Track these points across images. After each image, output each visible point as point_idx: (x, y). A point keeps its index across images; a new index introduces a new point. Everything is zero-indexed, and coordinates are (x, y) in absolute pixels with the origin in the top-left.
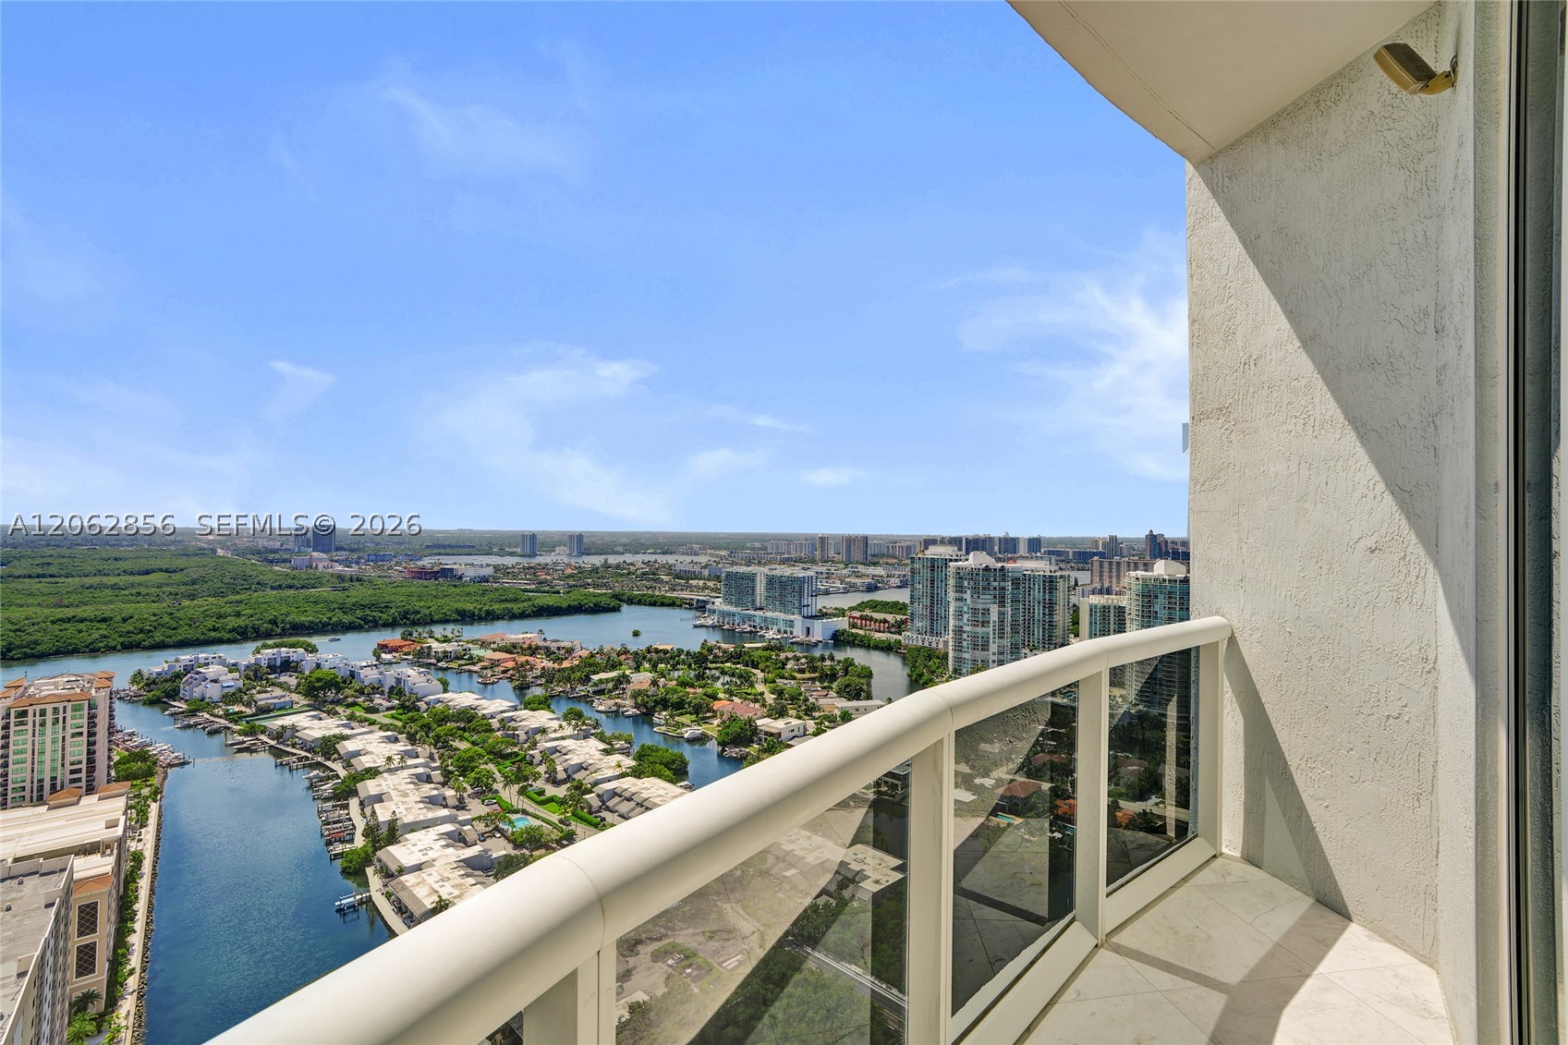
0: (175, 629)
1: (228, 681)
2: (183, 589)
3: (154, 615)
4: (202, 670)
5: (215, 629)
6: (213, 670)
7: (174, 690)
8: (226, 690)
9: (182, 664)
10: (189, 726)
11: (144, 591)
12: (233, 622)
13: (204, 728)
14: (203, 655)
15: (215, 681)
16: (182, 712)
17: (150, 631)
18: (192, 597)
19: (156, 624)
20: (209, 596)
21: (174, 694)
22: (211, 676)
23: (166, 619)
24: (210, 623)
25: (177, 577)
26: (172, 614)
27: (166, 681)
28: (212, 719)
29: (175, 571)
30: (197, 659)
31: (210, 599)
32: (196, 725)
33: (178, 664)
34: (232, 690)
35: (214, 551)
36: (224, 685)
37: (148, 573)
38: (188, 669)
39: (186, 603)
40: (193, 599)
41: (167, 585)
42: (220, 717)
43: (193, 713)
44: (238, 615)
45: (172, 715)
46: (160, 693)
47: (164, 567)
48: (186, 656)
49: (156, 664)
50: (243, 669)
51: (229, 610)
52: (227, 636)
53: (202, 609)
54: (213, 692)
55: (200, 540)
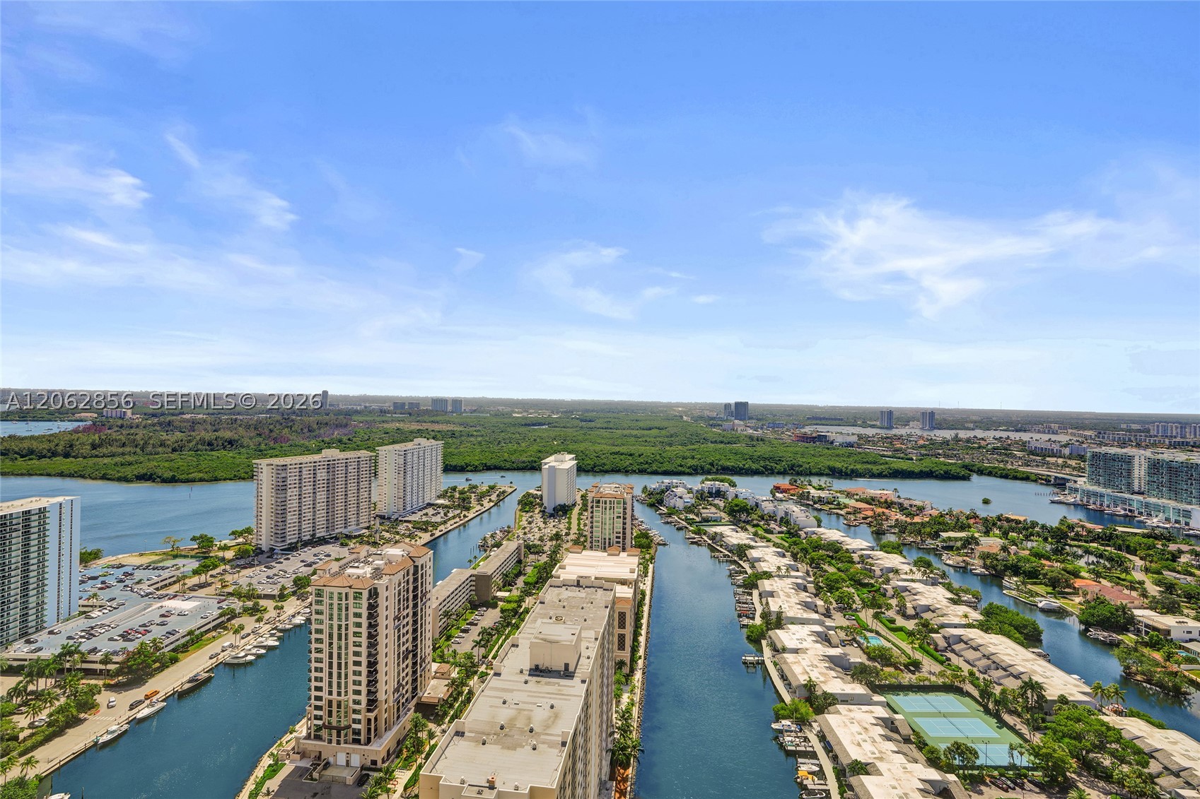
0: (662, 463)
1: (687, 498)
2: (666, 440)
3: (653, 454)
4: (674, 490)
5: (681, 466)
6: (680, 491)
7: (661, 500)
8: (686, 504)
9: (665, 485)
10: (668, 523)
11: (648, 440)
12: (690, 462)
13: (675, 525)
14: (675, 480)
15: (681, 498)
16: (665, 514)
17: (651, 463)
18: (670, 445)
19: (653, 459)
20: (679, 445)
21: (661, 502)
22: (679, 494)
23: (658, 457)
24: (679, 461)
25: (663, 432)
26: (660, 454)
27: (658, 494)
28: (679, 520)
29: (663, 429)
30: (672, 482)
31: (679, 447)
32: (671, 522)
33: (663, 485)
34: (689, 504)
35: (681, 417)
36: (686, 500)
37: (650, 429)
38: (668, 488)
39: (668, 448)
40: (671, 446)
41: (659, 437)
42: (683, 520)
43: (669, 515)
44: (693, 458)
45: (660, 514)
46: (655, 500)
47: (658, 426)
48: (667, 480)
49: (654, 483)
50: (695, 492)
51: (689, 455)
52: (688, 470)
53: (675, 453)
54: (680, 504)
55: (674, 410)
